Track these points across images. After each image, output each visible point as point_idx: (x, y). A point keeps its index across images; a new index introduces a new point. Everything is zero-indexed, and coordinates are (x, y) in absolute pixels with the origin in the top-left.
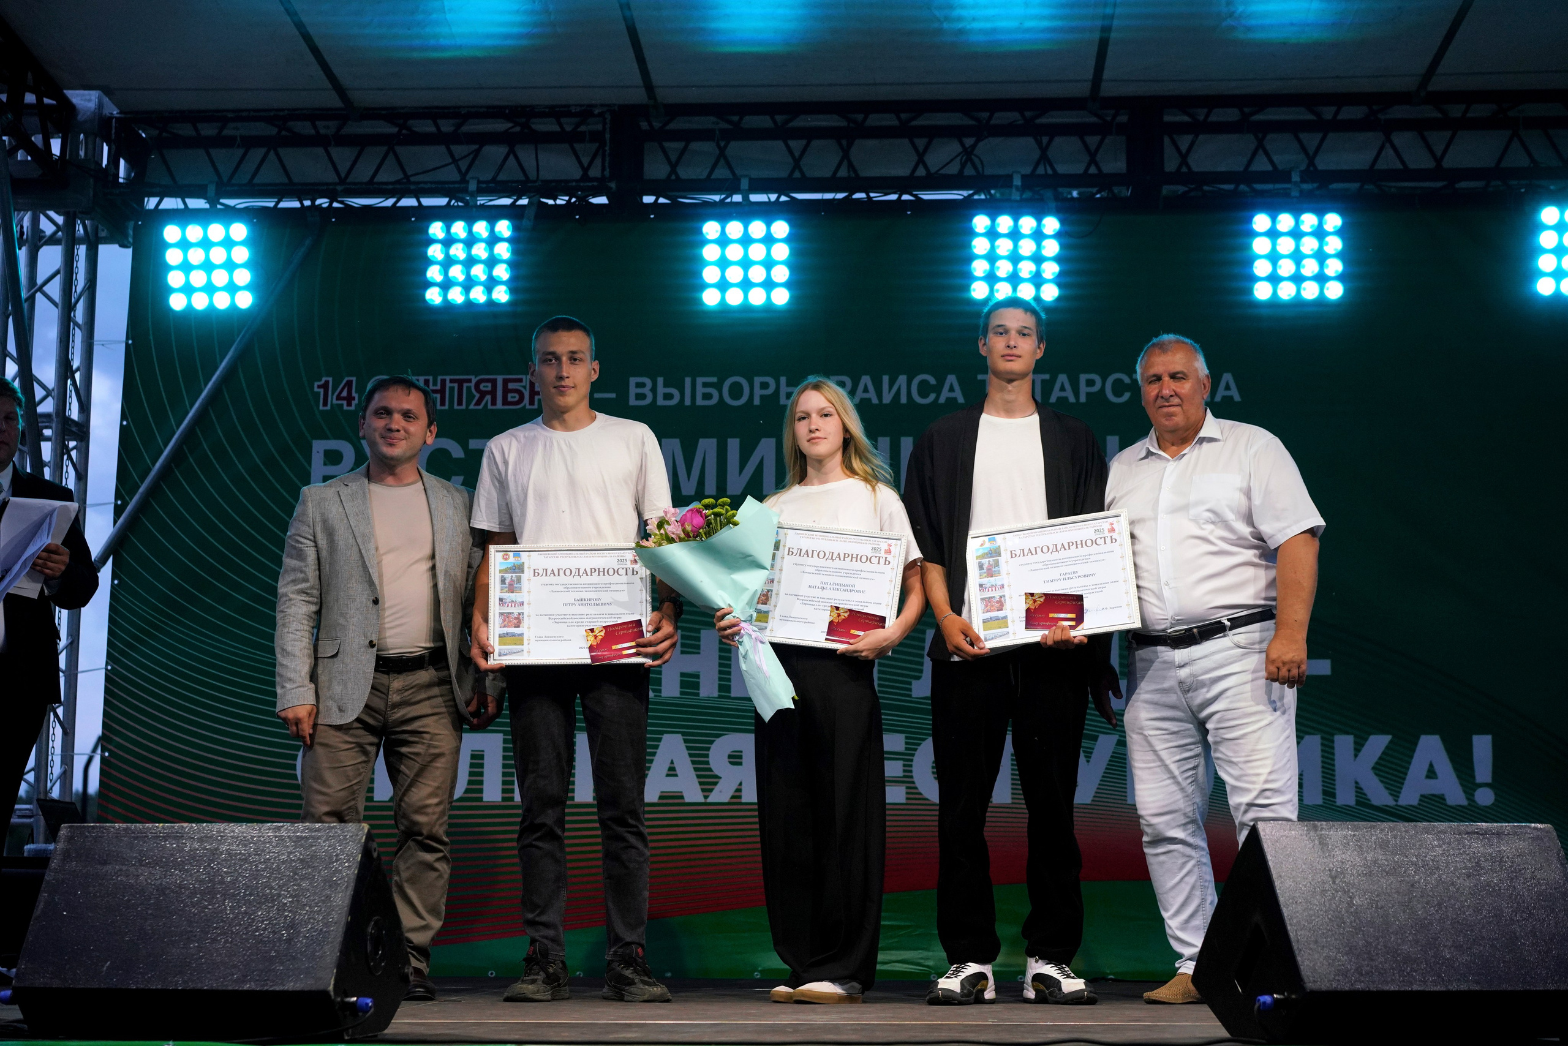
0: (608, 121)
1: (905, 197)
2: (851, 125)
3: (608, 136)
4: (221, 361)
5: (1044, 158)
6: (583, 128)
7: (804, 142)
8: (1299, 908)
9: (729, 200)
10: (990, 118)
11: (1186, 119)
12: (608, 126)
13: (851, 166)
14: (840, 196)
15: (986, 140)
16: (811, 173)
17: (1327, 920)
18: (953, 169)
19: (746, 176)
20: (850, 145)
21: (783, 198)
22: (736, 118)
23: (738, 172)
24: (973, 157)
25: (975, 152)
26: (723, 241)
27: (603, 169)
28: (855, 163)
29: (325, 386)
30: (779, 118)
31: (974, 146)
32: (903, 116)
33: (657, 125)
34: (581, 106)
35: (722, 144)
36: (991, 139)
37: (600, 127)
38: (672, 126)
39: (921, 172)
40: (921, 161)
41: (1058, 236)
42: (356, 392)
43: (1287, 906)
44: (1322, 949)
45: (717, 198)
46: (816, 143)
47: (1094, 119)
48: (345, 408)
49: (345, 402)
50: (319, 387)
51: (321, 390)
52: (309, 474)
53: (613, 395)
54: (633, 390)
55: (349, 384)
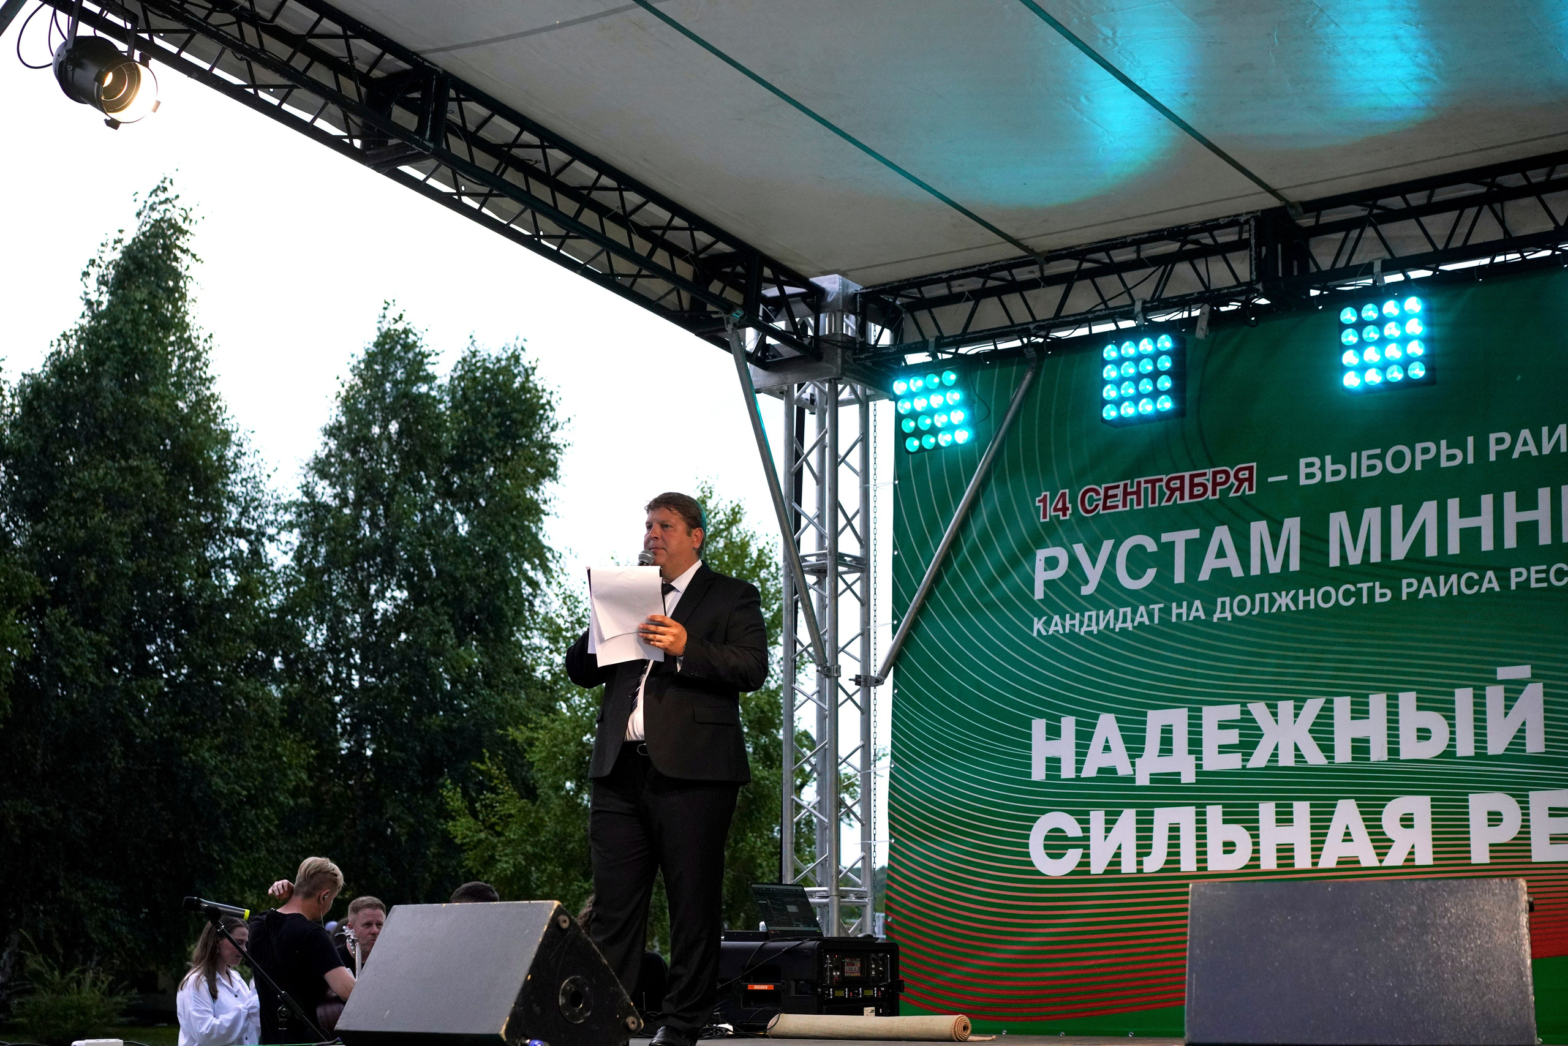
7: (1456, 213)
13: (1505, 228)
20: (1503, 208)
22: (1382, 202)
26: (1360, 325)
28: (1509, 225)
29: (1044, 500)
35: (1379, 228)
38: (1324, 219)
42: (1070, 502)
46: (1468, 212)
48: (1062, 518)
49: (1060, 513)
50: (1040, 501)
51: (1041, 504)
52: (1033, 580)
53: (1285, 478)
54: (1303, 471)
55: (1063, 495)
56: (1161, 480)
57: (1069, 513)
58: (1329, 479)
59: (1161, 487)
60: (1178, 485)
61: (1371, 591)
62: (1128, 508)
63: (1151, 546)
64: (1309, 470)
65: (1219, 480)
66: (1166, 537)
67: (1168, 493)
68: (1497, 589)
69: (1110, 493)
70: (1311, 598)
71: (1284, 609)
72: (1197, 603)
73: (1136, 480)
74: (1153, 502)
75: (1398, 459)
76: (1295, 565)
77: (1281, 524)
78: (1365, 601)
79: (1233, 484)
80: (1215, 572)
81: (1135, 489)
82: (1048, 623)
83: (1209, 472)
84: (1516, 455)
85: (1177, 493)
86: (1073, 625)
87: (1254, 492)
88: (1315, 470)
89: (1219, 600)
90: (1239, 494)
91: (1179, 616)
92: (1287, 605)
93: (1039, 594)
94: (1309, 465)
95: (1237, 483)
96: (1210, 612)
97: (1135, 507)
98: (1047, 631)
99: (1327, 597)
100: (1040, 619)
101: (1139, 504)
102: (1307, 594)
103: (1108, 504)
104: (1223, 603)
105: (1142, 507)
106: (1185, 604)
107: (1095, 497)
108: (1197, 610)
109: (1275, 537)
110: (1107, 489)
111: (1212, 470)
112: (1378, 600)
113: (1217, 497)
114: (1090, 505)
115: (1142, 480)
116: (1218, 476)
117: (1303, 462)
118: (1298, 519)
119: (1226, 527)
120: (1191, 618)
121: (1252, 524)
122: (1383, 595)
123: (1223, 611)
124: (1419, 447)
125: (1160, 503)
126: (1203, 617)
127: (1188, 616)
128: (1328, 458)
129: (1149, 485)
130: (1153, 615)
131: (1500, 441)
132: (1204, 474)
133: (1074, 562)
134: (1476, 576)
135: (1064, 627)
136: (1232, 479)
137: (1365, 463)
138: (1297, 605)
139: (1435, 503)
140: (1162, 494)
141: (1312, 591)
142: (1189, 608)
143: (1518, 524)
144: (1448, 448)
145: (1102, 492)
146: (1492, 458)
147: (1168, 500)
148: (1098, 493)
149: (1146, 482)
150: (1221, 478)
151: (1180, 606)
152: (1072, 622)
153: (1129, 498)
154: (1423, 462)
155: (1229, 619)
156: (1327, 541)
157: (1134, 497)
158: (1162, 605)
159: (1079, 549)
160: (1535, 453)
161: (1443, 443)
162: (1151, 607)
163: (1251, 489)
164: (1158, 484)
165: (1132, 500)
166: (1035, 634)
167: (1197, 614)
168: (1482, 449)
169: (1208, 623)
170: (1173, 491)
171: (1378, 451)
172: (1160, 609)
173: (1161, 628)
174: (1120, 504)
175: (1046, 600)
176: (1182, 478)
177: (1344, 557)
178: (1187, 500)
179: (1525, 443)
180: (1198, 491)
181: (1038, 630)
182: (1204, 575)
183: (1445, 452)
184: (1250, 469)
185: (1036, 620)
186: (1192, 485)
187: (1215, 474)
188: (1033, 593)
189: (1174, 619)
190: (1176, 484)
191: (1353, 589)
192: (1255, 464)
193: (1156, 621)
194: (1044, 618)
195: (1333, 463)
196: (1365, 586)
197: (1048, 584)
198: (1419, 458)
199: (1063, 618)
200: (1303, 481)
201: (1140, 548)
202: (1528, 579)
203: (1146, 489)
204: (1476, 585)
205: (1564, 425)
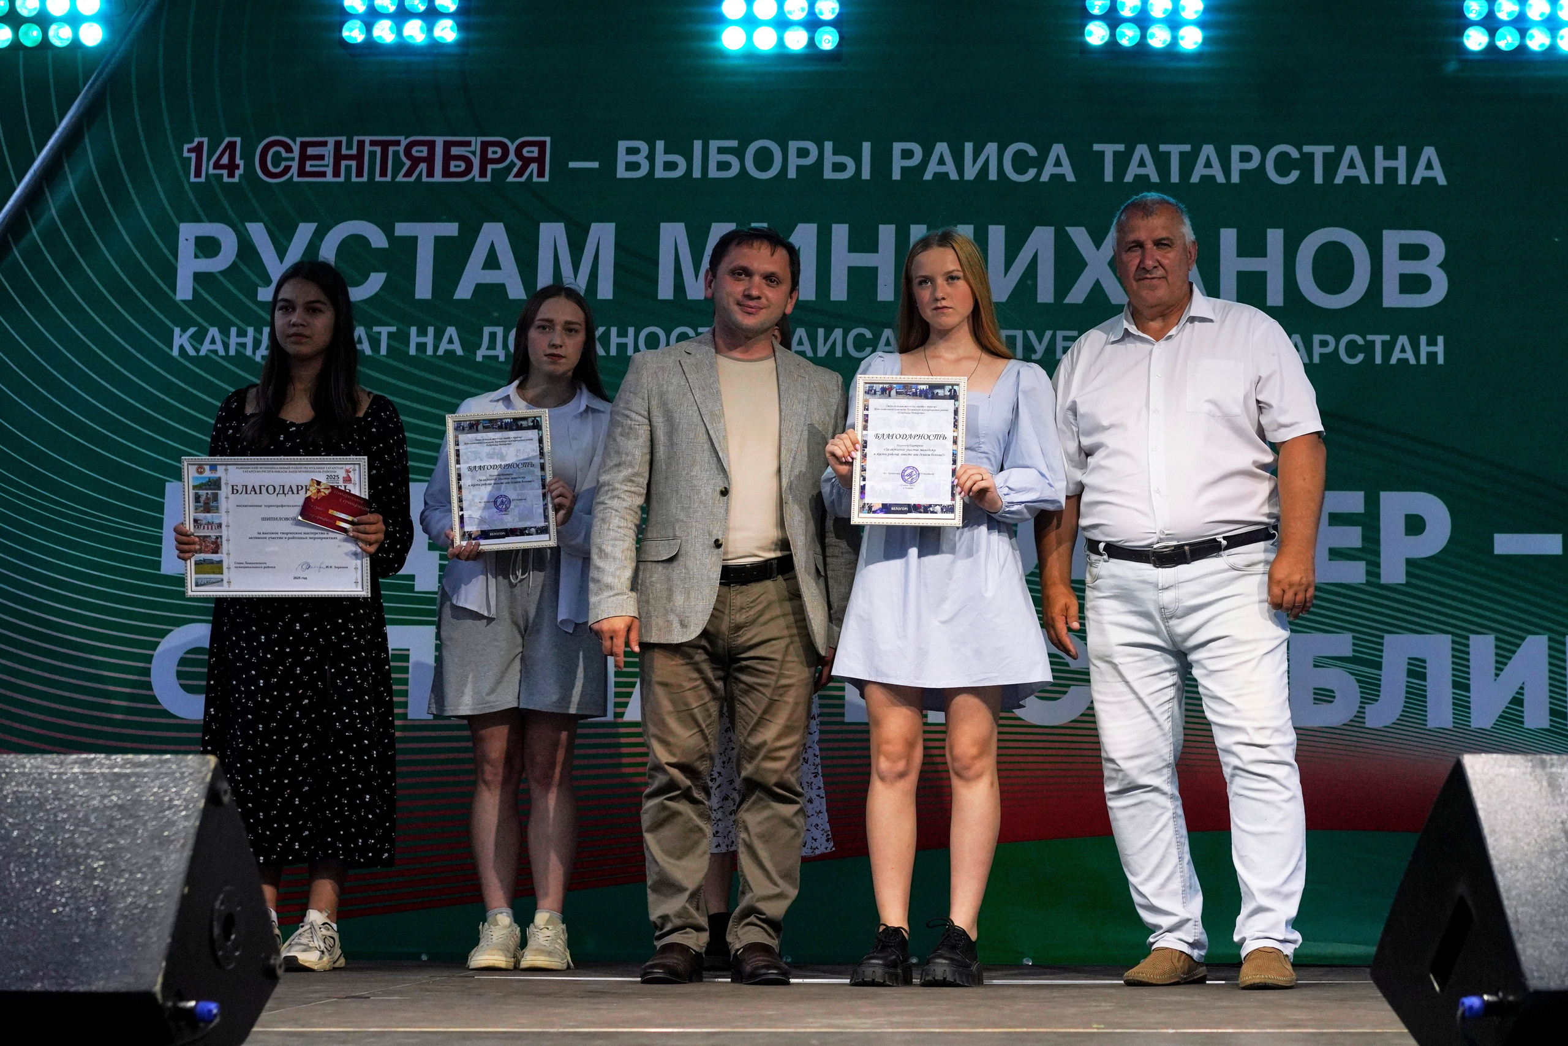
4: (61, 119)
8: (1520, 876)
17: (1558, 892)
29: (198, 149)
42: (241, 159)
43: (1503, 872)
44: (1552, 932)
48: (226, 179)
49: (225, 172)
50: (190, 150)
51: (193, 155)
52: (175, 270)
53: (595, 165)
54: (622, 158)
55: (231, 146)
56: (398, 143)
57: (238, 173)
58: (660, 173)
59: (396, 154)
60: (425, 154)
62: (342, 179)
63: (378, 239)
64: (632, 158)
65: (490, 155)
66: (402, 229)
67: (408, 163)
69: (311, 151)
72: (451, 331)
73: (356, 139)
74: (383, 173)
75: (764, 159)
76: (605, 290)
77: (587, 231)
79: (513, 164)
80: (480, 288)
81: (354, 151)
82: (198, 338)
83: (476, 142)
84: (928, 176)
85: (423, 166)
86: (244, 345)
87: (546, 179)
88: (641, 158)
89: (487, 330)
90: (523, 179)
91: (421, 347)
93: (184, 290)
94: (632, 151)
95: (519, 164)
96: (471, 346)
97: (354, 179)
98: (197, 350)
100: (184, 330)
101: (360, 174)
102: (622, 333)
103: (308, 169)
104: (493, 336)
105: (365, 179)
106: (431, 330)
107: (284, 154)
108: (451, 341)
109: (577, 248)
110: (304, 146)
111: (480, 139)
113: (488, 179)
114: (276, 165)
115: (367, 139)
116: (491, 149)
117: (622, 145)
118: (611, 226)
119: (501, 225)
120: (440, 352)
121: (543, 225)
123: (492, 345)
124: (793, 146)
125: (394, 176)
126: (460, 352)
127: (436, 348)
128: (660, 145)
129: (378, 149)
130: (379, 342)
131: (907, 154)
132: (468, 144)
133: (247, 250)
134: (869, 335)
135: (226, 346)
136: (512, 156)
137: (714, 158)
139: (813, 227)
140: (398, 165)
141: (631, 330)
142: (438, 337)
144: (835, 153)
145: (296, 149)
146: (896, 175)
147: (408, 174)
148: (289, 149)
149: (372, 143)
150: (494, 153)
151: (422, 332)
152: (242, 340)
153: (344, 163)
154: (799, 168)
155: (502, 358)
156: (656, 263)
157: (354, 163)
158: (393, 329)
159: (257, 232)
160: (954, 176)
161: (828, 146)
162: (376, 329)
163: (541, 174)
164: (391, 149)
165: (348, 168)
166: (175, 353)
167: (450, 347)
168: (881, 161)
169: (468, 361)
170: (416, 162)
171: (734, 143)
172: (390, 334)
173: (391, 362)
174: (329, 171)
175: (196, 302)
176: (431, 145)
177: (679, 287)
178: (438, 177)
179: (942, 162)
180: (455, 166)
181: (182, 348)
182: (464, 291)
183: (829, 159)
184: (541, 145)
185: (177, 331)
186: (448, 158)
187: (485, 145)
188: (174, 288)
189: (412, 351)
190: (422, 152)
192: (548, 139)
193: (383, 351)
194: (192, 330)
195: (666, 152)
197: (199, 277)
198: (794, 161)
199: (225, 332)
200: (622, 173)
201: (359, 241)
203: (373, 154)
204: (869, 346)
205: (995, 144)
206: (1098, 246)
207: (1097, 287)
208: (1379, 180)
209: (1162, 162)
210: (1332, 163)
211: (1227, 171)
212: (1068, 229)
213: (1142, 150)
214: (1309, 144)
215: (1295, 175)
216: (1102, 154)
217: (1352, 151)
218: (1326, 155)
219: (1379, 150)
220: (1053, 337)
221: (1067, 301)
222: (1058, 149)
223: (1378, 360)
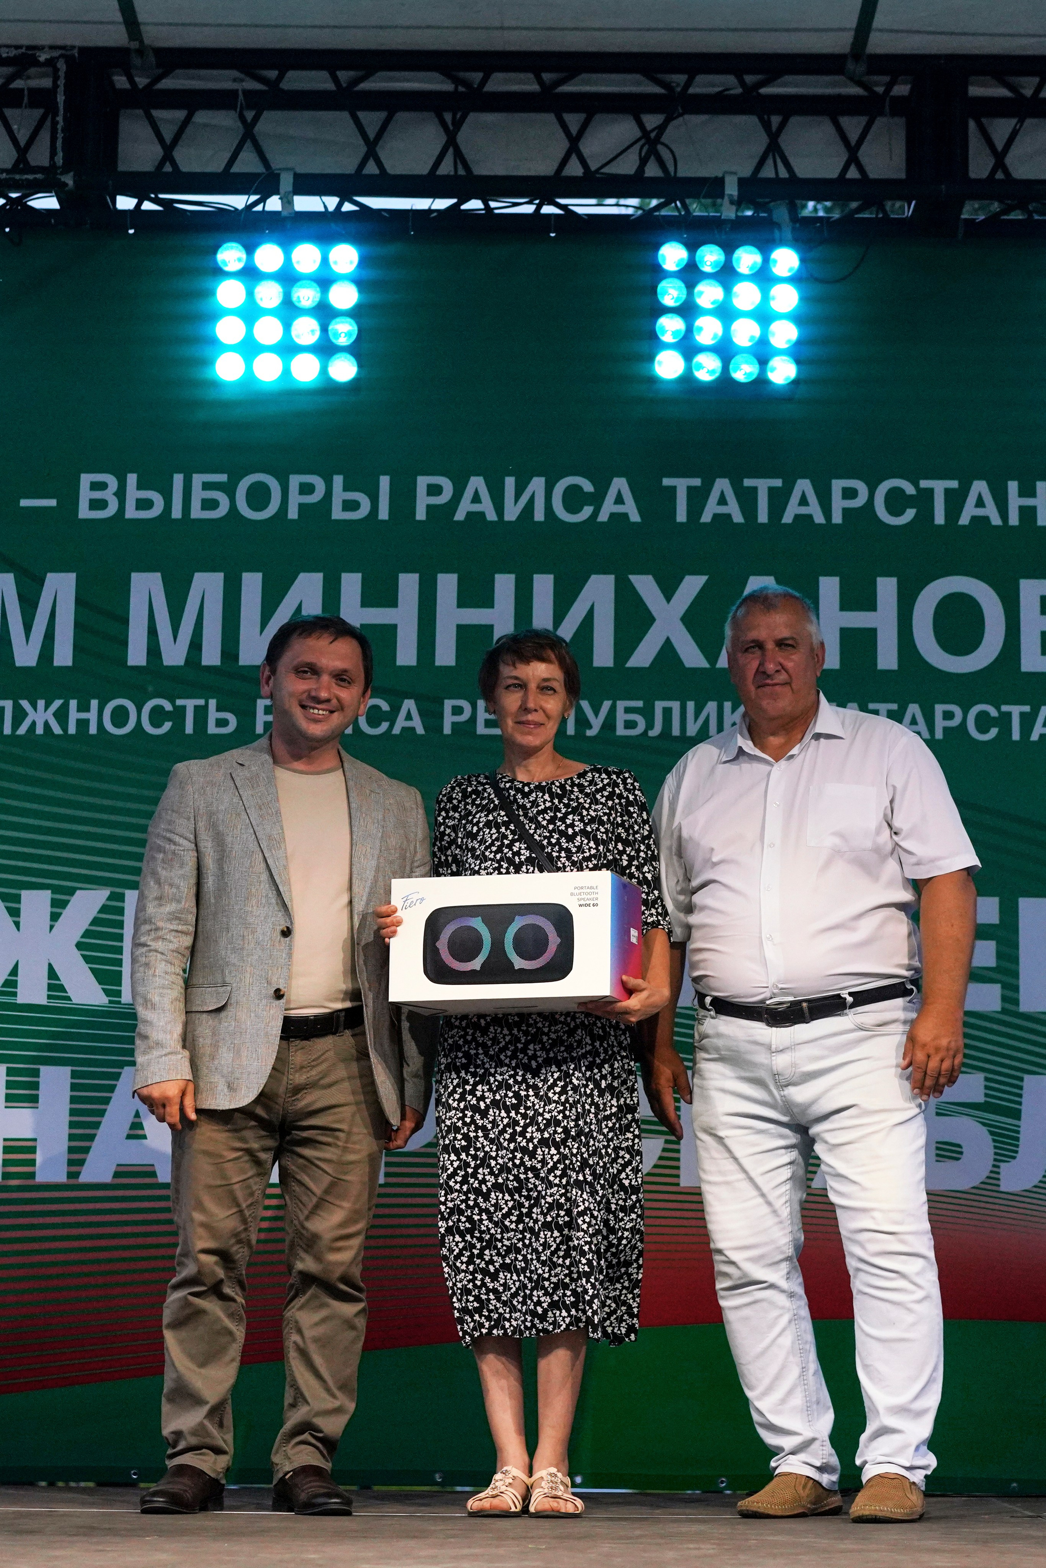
0: (62, 74)
1: (547, 209)
2: (461, 89)
3: (61, 98)
5: (774, 149)
6: (18, 84)
7: (383, 115)
9: (259, 208)
10: (688, 84)
11: (1002, 92)
12: (61, 82)
13: (459, 156)
14: (442, 204)
15: (681, 119)
16: (396, 166)
18: (627, 166)
19: (287, 169)
20: (458, 124)
21: (348, 207)
22: (273, 74)
23: (277, 162)
24: (660, 148)
25: (665, 139)
26: (250, 274)
27: (53, 153)
28: (464, 151)
30: (344, 76)
31: (662, 129)
32: (547, 76)
33: (142, 81)
34: (17, 47)
35: (249, 115)
36: (687, 117)
37: (46, 83)
38: (166, 84)
39: (574, 169)
40: (574, 148)
41: (795, 280)
45: (238, 201)
46: (401, 116)
47: (855, 90)
53: (52, 503)
54: (86, 495)
58: (131, 513)
61: (201, 713)
64: (98, 495)
68: (420, 730)
70: (92, 716)
71: (40, 730)
75: (258, 497)
76: (63, 656)
77: (41, 582)
78: (189, 729)
84: (460, 516)
88: (108, 495)
92: (47, 725)
94: (97, 486)
99: (120, 718)
102: (84, 707)
109: (29, 603)
112: (212, 729)
117: (86, 479)
118: (73, 576)
122: (222, 723)
124: (295, 480)
128: (132, 479)
131: (434, 490)
134: (385, 706)
137: (198, 495)
138: (65, 728)
139: (318, 577)
141: (94, 703)
143: (460, 627)
144: (346, 488)
146: (421, 515)
154: (302, 507)
156: (125, 621)
160: (492, 516)
161: (338, 481)
168: (403, 498)
171: (222, 478)
177: (154, 651)
179: (476, 499)
183: (339, 495)
191: (168, 707)
195: (141, 488)
196: (190, 704)
198: (296, 499)
200: (84, 513)
202: (473, 719)
204: (386, 721)
205: (542, 480)
206: (668, 599)
207: (668, 646)
208: (1014, 519)
209: (747, 499)
210: (955, 501)
211: (827, 511)
212: (632, 578)
213: (722, 485)
214: (926, 478)
215: (910, 514)
216: (673, 489)
217: (980, 487)
218: (947, 492)
219: (1013, 487)
220: (613, 710)
221: (629, 664)
222: (620, 484)
223: (1016, 736)
